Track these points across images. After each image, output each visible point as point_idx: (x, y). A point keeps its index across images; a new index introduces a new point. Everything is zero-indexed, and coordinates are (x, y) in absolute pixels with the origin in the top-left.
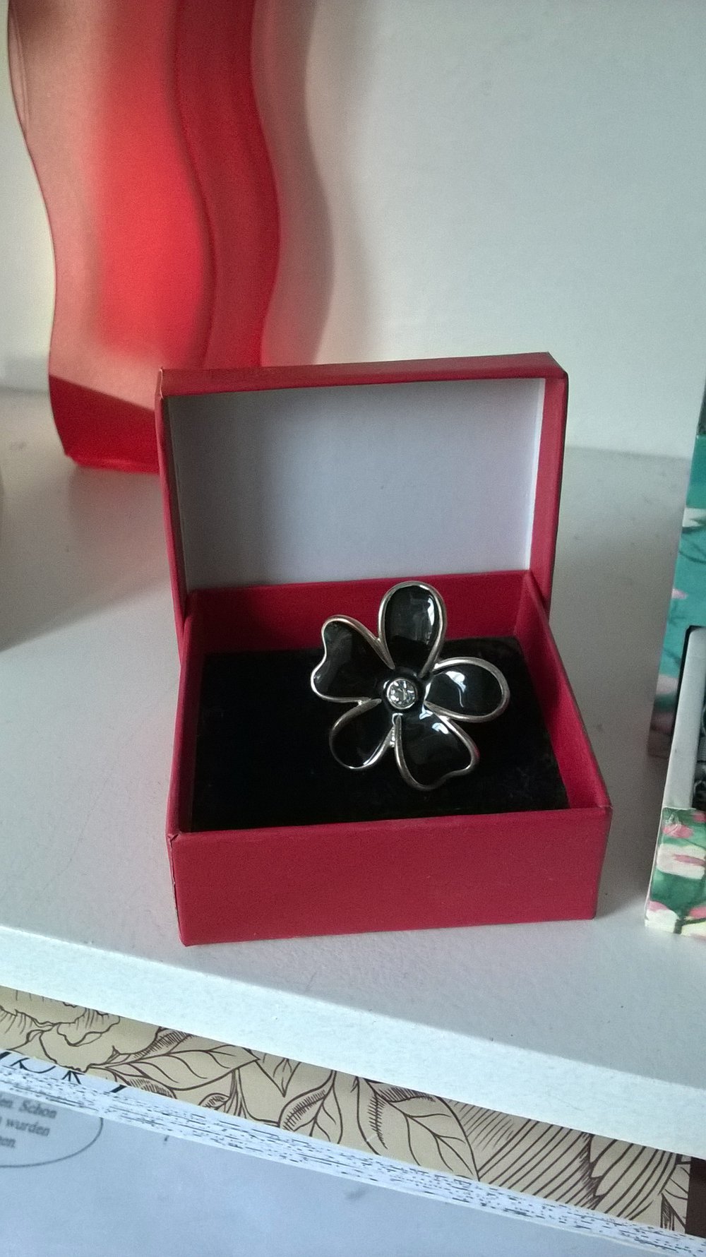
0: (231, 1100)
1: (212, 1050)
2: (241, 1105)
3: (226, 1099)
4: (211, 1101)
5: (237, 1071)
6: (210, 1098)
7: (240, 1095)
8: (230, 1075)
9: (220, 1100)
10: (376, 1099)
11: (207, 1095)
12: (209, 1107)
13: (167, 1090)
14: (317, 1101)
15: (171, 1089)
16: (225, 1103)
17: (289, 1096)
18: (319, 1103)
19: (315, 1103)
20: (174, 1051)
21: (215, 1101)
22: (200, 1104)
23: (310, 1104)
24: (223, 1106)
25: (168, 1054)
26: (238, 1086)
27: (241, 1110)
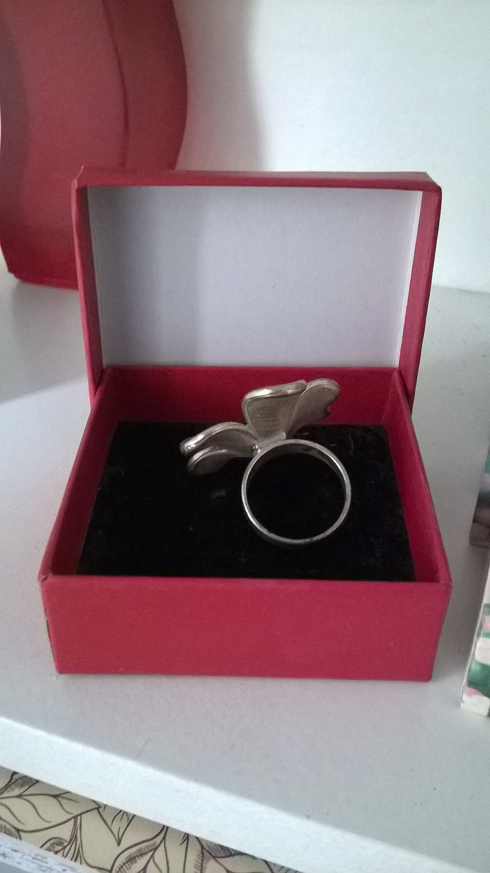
0: (69, 846)
1: (59, 795)
2: (79, 851)
3: (66, 844)
4: (51, 844)
5: (79, 817)
6: (51, 842)
7: (79, 842)
8: (73, 820)
9: (59, 845)
10: (203, 853)
11: (48, 839)
12: (50, 850)
13: (13, 830)
14: (149, 852)
15: (18, 830)
16: (64, 848)
17: (124, 845)
18: (150, 854)
19: (146, 853)
20: (27, 793)
21: (56, 846)
22: (41, 847)
23: (142, 854)
24: (62, 852)
25: (20, 796)
26: (78, 832)
27: (78, 856)
